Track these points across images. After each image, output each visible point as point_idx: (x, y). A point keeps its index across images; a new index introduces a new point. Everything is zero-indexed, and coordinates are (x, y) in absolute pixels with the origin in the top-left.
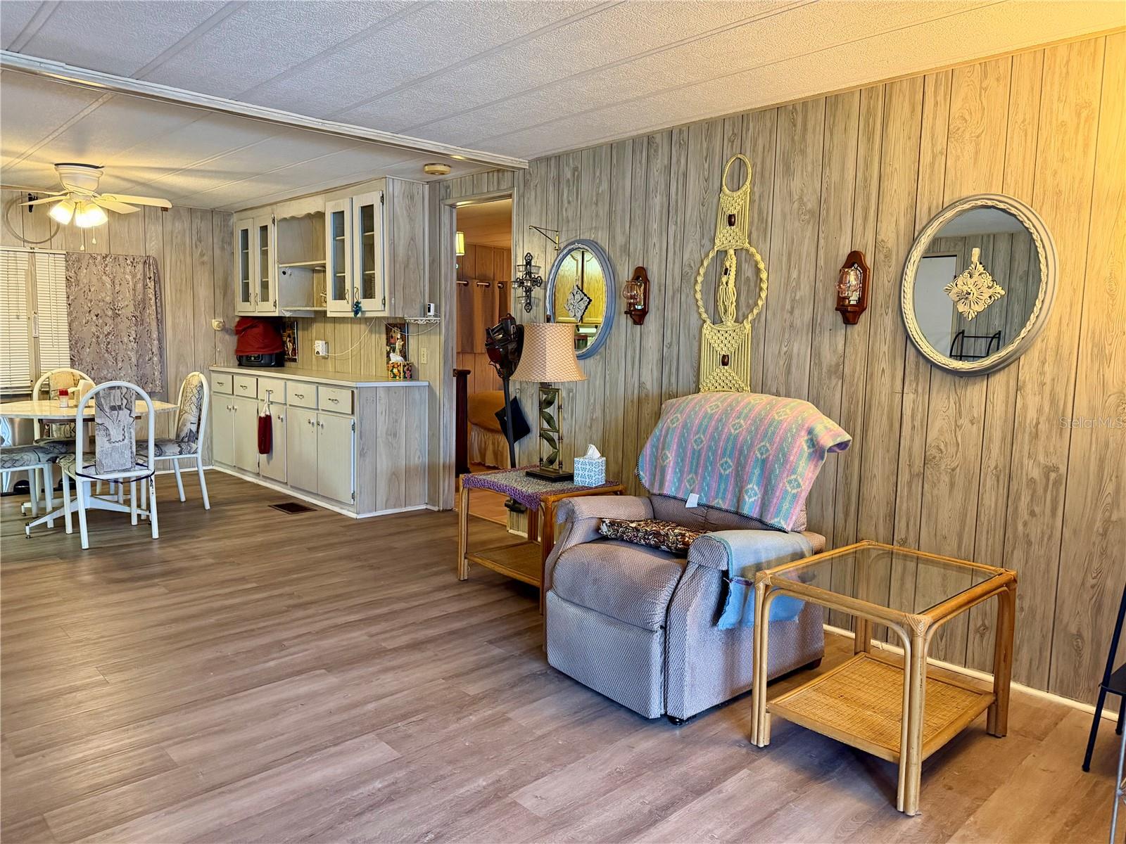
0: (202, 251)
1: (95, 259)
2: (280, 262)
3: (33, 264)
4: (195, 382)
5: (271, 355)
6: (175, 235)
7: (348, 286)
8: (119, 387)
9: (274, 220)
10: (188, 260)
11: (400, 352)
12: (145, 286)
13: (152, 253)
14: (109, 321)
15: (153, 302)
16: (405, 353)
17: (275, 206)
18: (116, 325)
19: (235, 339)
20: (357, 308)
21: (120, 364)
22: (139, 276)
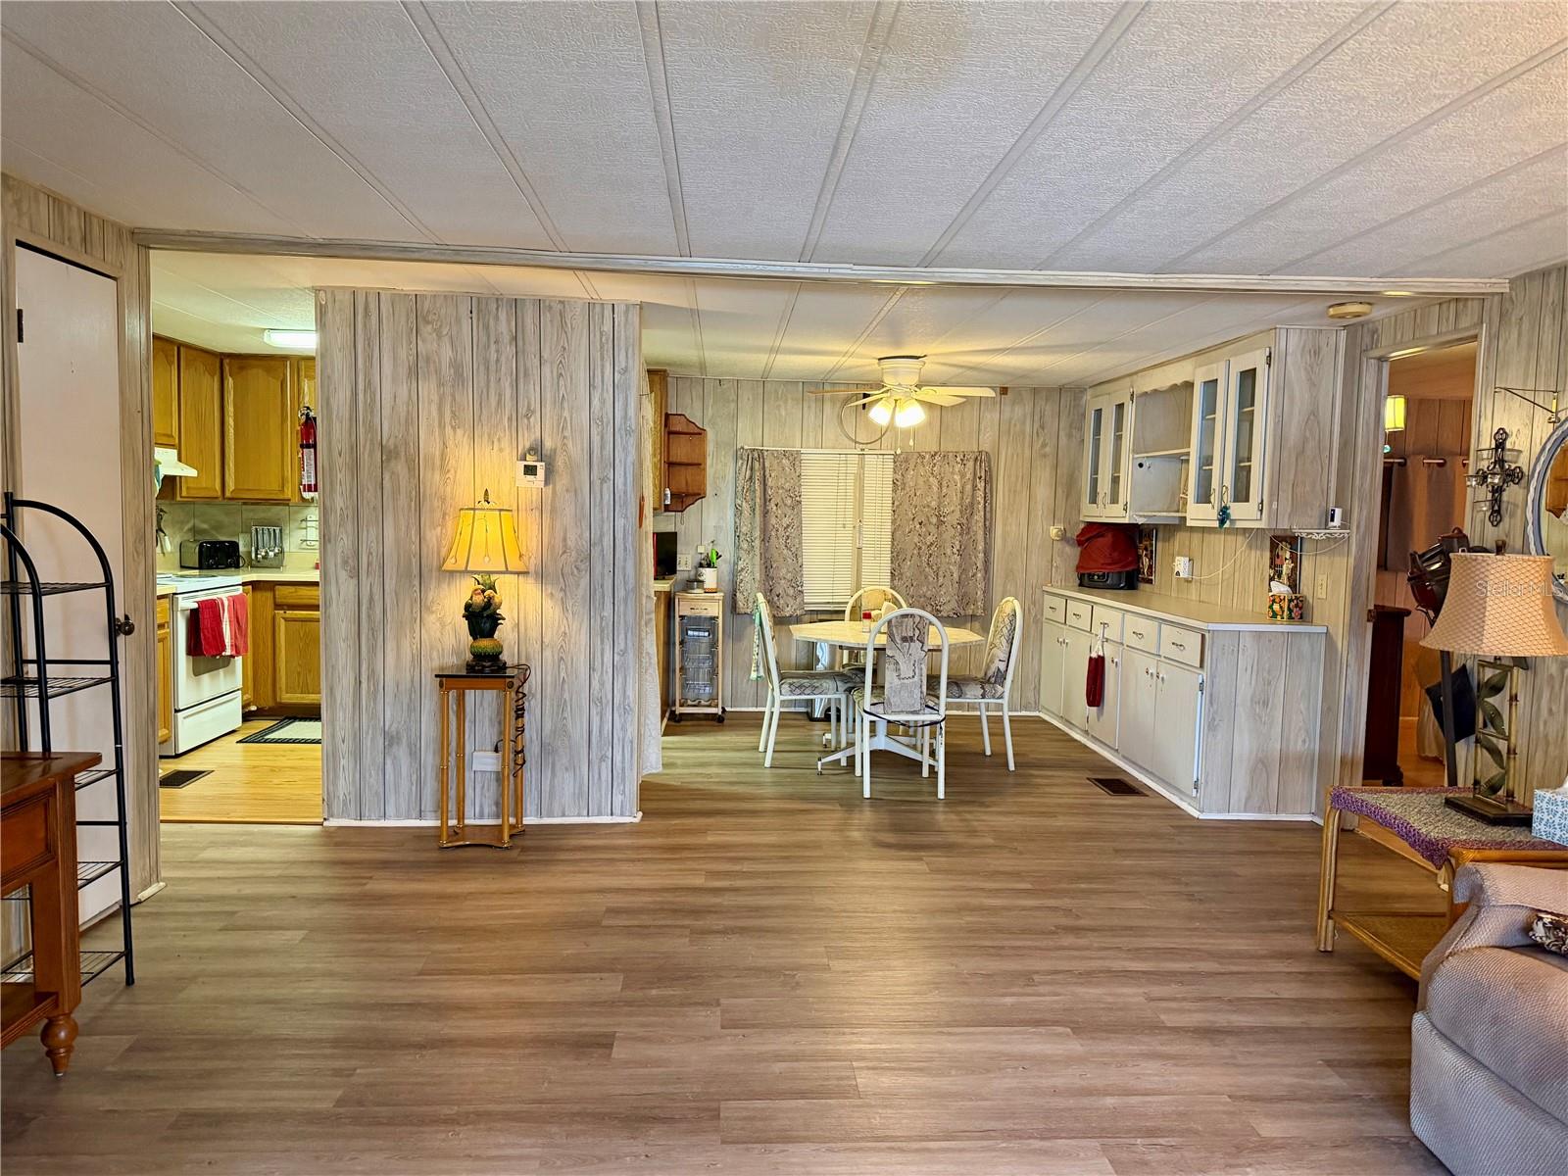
0: (1044, 440)
1: (924, 458)
2: (1135, 451)
3: (862, 467)
4: (1008, 610)
5: (1120, 573)
6: (1013, 422)
7: (1215, 484)
8: (912, 616)
9: (1132, 395)
10: (1027, 452)
11: (1289, 578)
12: (974, 488)
13: (986, 447)
14: (934, 530)
15: (981, 506)
16: (1295, 580)
17: (1135, 377)
18: (940, 534)
19: (1078, 550)
20: (1224, 515)
21: (941, 580)
22: (969, 476)
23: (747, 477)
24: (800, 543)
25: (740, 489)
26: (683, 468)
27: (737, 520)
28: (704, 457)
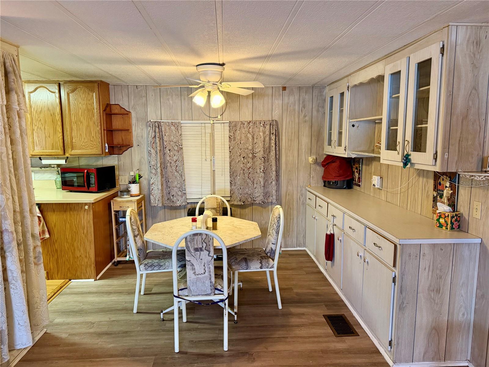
0: (305, 113)
1: (244, 124)
2: (351, 118)
3: (213, 130)
6: (289, 105)
7: (400, 138)
9: (348, 87)
10: (297, 120)
11: (449, 200)
12: (270, 139)
13: (276, 118)
14: (250, 160)
15: (273, 148)
16: (454, 202)
17: (349, 77)
18: (254, 163)
20: (406, 160)
21: (255, 185)
22: (267, 133)
23: (153, 136)
24: (183, 169)
25: (149, 142)
26: (120, 132)
27: (149, 158)
28: (130, 125)
